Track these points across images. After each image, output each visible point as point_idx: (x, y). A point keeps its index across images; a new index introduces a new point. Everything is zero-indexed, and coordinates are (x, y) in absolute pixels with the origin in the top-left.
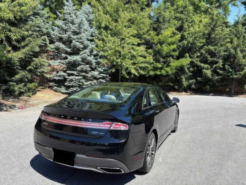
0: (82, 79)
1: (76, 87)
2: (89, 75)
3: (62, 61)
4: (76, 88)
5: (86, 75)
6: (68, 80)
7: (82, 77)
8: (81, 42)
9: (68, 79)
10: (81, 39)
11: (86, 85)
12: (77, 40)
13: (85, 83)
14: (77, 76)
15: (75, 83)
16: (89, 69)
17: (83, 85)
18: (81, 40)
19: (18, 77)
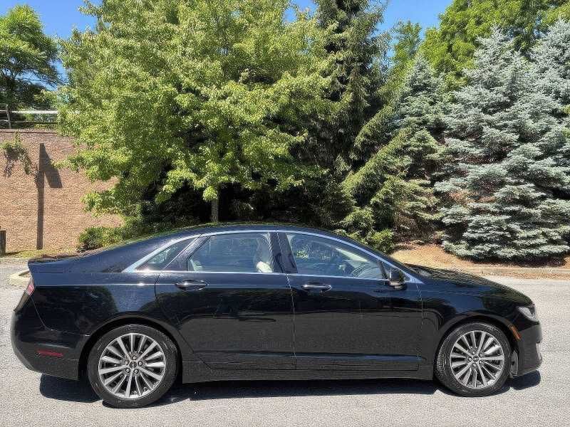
0: (508, 221)
1: (490, 242)
2: (536, 211)
3: (459, 181)
4: (490, 245)
5: (525, 210)
6: (470, 225)
7: (508, 217)
8: (515, 126)
9: (470, 221)
10: (515, 117)
11: (523, 238)
12: (502, 123)
13: (524, 234)
14: (494, 213)
15: (487, 232)
16: (539, 194)
17: (516, 238)
18: (514, 121)
19: (349, 219)
